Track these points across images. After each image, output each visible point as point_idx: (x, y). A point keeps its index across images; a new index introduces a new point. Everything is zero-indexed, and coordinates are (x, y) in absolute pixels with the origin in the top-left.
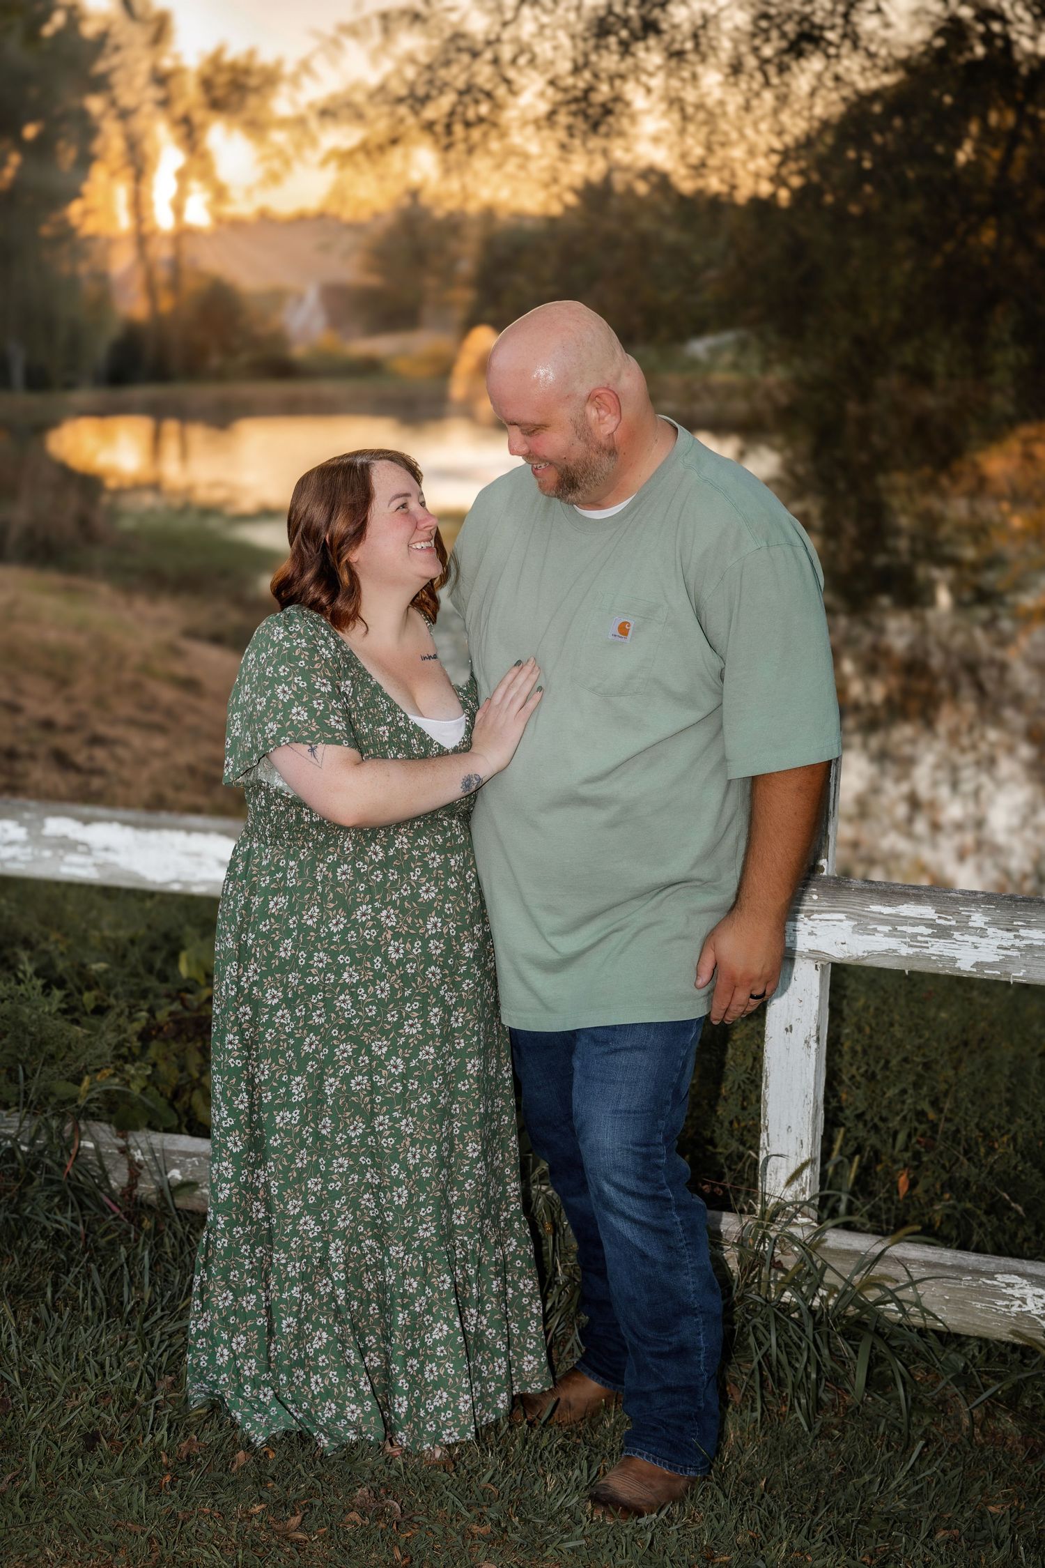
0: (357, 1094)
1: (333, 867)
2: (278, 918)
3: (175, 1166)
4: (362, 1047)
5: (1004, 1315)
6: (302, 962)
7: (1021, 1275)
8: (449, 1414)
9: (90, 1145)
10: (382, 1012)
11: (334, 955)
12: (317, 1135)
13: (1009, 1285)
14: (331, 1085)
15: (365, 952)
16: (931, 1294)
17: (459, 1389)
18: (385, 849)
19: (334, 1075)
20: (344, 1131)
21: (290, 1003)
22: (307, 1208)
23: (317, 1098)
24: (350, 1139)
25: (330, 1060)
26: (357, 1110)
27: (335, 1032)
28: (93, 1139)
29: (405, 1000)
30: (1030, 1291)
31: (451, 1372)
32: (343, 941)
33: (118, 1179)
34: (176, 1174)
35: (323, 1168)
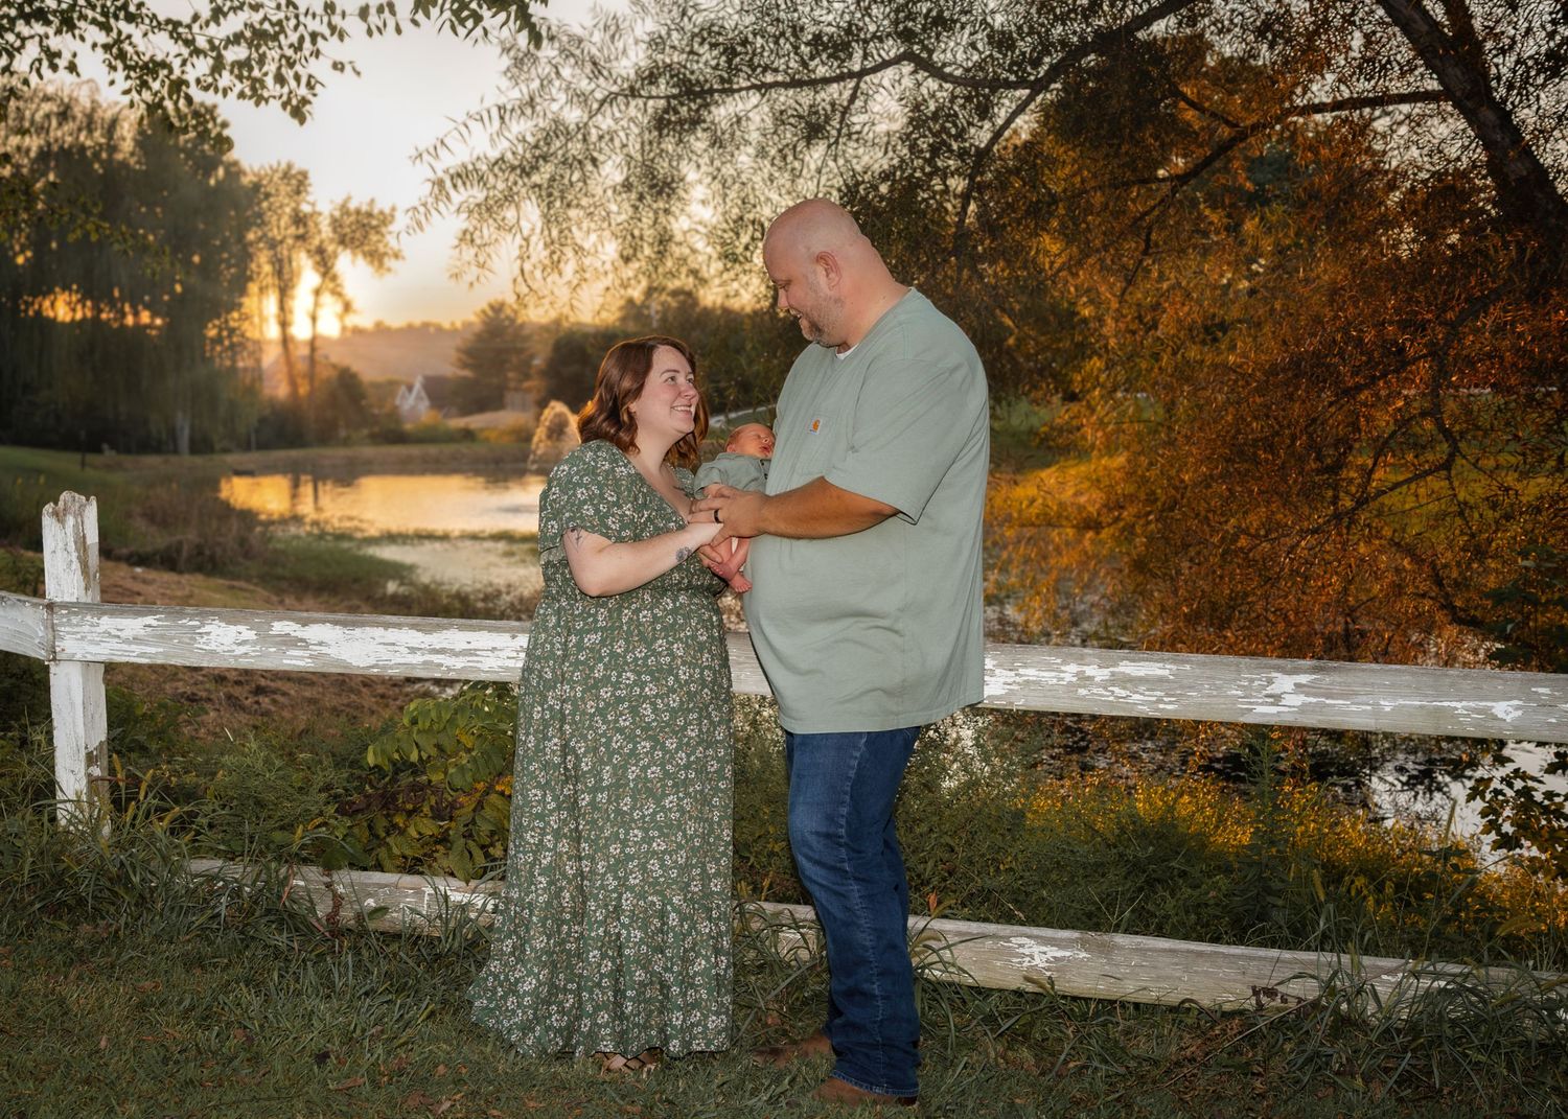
0: (651, 781)
1: (637, 611)
2: (592, 650)
3: (370, 895)
4: (657, 743)
5: (1018, 970)
6: (613, 679)
7: (1028, 937)
8: (700, 1029)
9: (302, 883)
10: (674, 718)
11: (639, 674)
12: (618, 811)
13: (1021, 946)
14: (633, 773)
15: (658, 673)
16: (964, 955)
17: (710, 1010)
18: (674, 602)
19: (636, 765)
20: (641, 809)
21: (601, 712)
22: (609, 868)
23: (619, 784)
24: (644, 816)
25: (633, 752)
26: (651, 793)
27: (638, 732)
28: (304, 879)
29: (690, 711)
30: (1036, 949)
31: (705, 996)
32: (645, 664)
33: (323, 909)
34: (371, 902)
35: (622, 836)
